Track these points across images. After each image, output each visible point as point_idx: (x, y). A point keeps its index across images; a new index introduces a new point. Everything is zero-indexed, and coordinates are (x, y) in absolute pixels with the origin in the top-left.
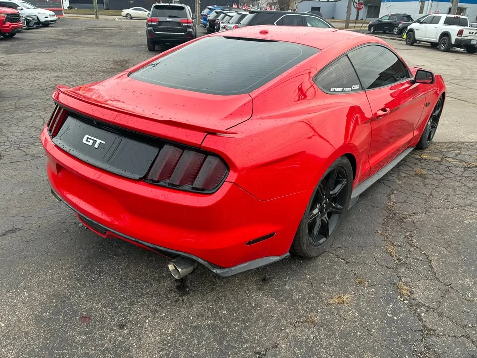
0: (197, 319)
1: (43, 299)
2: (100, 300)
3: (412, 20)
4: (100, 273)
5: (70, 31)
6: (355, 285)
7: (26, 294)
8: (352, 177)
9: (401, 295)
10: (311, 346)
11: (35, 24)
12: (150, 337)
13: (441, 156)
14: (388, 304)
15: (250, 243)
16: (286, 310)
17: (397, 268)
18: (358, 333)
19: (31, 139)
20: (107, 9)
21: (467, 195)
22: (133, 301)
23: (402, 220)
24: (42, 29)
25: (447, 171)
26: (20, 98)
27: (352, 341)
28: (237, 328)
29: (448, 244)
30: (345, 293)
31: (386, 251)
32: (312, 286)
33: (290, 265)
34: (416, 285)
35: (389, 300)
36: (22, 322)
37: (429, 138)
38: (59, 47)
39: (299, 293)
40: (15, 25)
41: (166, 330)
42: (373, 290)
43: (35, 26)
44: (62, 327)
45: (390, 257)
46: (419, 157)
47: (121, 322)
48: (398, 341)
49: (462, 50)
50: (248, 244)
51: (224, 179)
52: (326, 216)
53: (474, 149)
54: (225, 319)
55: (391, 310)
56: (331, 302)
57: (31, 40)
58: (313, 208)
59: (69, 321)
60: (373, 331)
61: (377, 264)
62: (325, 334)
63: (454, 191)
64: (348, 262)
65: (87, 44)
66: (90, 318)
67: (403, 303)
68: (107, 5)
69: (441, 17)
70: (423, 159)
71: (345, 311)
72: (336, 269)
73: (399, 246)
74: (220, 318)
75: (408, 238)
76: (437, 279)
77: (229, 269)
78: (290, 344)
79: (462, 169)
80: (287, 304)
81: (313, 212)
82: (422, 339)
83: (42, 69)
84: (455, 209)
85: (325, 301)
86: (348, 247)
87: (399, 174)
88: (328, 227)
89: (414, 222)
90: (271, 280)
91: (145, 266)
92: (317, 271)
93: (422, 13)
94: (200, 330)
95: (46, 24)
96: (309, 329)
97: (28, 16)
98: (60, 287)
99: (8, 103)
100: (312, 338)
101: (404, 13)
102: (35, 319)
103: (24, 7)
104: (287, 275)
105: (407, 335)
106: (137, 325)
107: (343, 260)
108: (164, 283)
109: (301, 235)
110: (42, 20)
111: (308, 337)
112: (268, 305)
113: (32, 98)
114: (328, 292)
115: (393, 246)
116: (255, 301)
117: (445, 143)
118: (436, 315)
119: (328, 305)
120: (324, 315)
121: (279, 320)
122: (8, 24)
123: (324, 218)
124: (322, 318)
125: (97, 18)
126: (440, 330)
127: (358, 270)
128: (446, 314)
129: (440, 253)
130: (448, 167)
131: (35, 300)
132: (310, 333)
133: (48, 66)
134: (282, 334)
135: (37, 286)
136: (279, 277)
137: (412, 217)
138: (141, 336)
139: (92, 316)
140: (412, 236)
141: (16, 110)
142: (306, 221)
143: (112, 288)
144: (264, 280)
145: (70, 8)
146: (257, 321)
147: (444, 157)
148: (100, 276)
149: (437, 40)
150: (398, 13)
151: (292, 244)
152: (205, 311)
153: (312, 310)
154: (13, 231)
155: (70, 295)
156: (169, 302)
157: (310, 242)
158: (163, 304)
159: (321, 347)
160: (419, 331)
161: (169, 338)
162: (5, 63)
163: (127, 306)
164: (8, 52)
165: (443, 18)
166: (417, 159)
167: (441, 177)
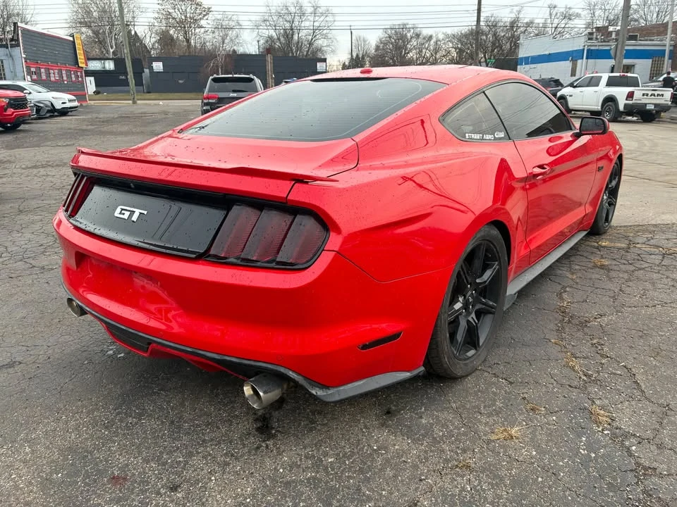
0: (290, 471)
1: (53, 455)
2: (140, 453)
3: (562, 85)
4: (139, 416)
5: (98, 120)
6: (526, 413)
7: (28, 450)
8: (506, 259)
9: (598, 423)
10: (470, 501)
11: (48, 111)
12: (218, 501)
13: (627, 242)
14: (579, 436)
15: (364, 347)
16: (426, 452)
17: (586, 388)
18: (540, 479)
19: (40, 248)
20: (149, 92)
21: (672, 288)
22: (190, 452)
23: (584, 324)
24: (58, 118)
25: (638, 260)
26: (24, 199)
27: (531, 491)
28: (352, 481)
29: (657, 352)
30: (512, 425)
31: (567, 366)
32: (461, 417)
33: (426, 391)
34: (618, 409)
35: (580, 430)
36: (21, 489)
37: (607, 220)
38: (81, 138)
39: (443, 426)
40: (20, 112)
41: (242, 490)
42: (554, 418)
43: (48, 115)
44: (82, 493)
45: (573, 373)
46: (596, 244)
47: (172, 483)
48: (601, 487)
49: (635, 118)
50: (363, 348)
51: (323, 246)
52: (473, 315)
53: (672, 232)
54: (333, 470)
55: (585, 445)
56: (494, 437)
57: (41, 132)
58: (453, 301)
59: (93, 484)
60: (562, 474)
61: (555, 383)
62: (489, 484)
63: (653, 284)
64: (511, 383)
65: (121, 133)
66: (125, 479)
67: (602, 434)
68: (148, 87)
69: (601, 77)
70: (603, 247)
71: (515, 449)
72: (495, 394)
73: (584, 358)
74: (326, 469)
75: (597, 347)
76: (646, 398)
77: (336, 389)
78: (436, 501)
79: (660, 257)
80: (425, 444)
81: (454, 307)
82: (637, 483)
83: (57, 165)
84: (657, 306)
85: (484, 437)
86: (509, 363)
87: (570, 267)
88: (478, 333)
89: (601, 326)
90: (399, 412)
91: (207, 402)
92: (467, 397)
93: (575, 76)
94: (296, 486)
95: (64, 112)
96: (463, 476)
97: (38, 102)
98: (79, 437)
99: (8, 206)
100: (469, 489)
101: (550, 77)
102: (41, 483)
103: (33, 90)
104: (423, 404)
105: (615, 479)
106: (198, 484)
107: (504, 381)
108: (238, 424)
109: (439, 339)
110: (58, 106)
111: (463, 489)
112: (396, 447)
113: (43, 198)
114: (486, 424)
115: (576, 358)
116: (377, 441)
117: (630, 226)
118: (653, 448)
119: (489, 442)
120: (484, 456)
121: (415, 467)
122: (10, 111)
123: (470, 319)
124: (481, 460)
125: (134, 103)
126: (663, 468)
127: (529, 392)
128: (668, 445)
129: (646, 364)
130: (639, 255)
131: (40, 457)
132: (465, 483)
133: (65, 161)
134: (422, 486)
135: (44, 438)
136: (411, 408)
137: (599, 320)
138: (204, 500)
139: (127, 475)
140: (602, 344)
141: (19, 214)
142: (445, 319)
143: (158, 436)
144: (388, 412)
145: (97, 93)
146: (382, 469)
147: (631, 243)
148: (140, 420)
149: (599, 108)
150: (543, 77)
151: (427, 354)
152: (301, 460)
153: (464, 451)
154: (11, 365)
155: (94, 448)
156: (246, 450)
157: (453, 352)
158: (237, 453)
159: (484, 502)
160: (631, 470)
161: (248, 500)
162: (5, 160)
163: (181, 459)
164: (9, 147)
165: (605, 77)
166: (594, 247)
167: (632, 268)
